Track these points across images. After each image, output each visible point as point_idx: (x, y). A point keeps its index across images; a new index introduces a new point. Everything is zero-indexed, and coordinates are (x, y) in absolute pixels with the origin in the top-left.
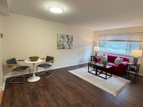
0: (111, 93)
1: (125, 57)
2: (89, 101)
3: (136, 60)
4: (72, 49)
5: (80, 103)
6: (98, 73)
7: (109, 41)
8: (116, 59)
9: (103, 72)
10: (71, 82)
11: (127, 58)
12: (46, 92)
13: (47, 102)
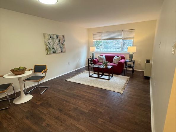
0: (118, 91)
1: (122, 55)
2: (101, 104)
3: (131, 56)
4: (65, 52)
5: (94, 108)
6: (100, 75)
7: (104, 39)
8: (114, 59)
9: (104, 74)
10: (75, 91)
11: (123, 55)
12: (51, 109)
13: (57, 118)
